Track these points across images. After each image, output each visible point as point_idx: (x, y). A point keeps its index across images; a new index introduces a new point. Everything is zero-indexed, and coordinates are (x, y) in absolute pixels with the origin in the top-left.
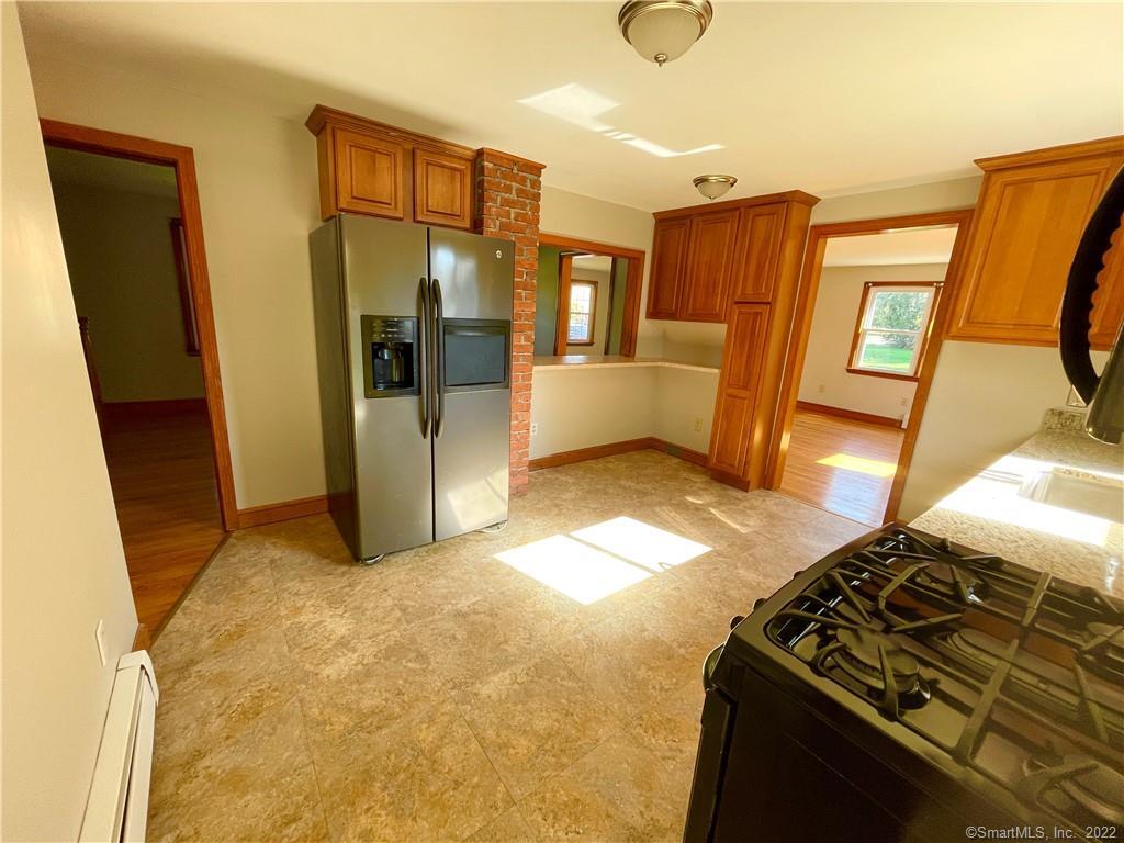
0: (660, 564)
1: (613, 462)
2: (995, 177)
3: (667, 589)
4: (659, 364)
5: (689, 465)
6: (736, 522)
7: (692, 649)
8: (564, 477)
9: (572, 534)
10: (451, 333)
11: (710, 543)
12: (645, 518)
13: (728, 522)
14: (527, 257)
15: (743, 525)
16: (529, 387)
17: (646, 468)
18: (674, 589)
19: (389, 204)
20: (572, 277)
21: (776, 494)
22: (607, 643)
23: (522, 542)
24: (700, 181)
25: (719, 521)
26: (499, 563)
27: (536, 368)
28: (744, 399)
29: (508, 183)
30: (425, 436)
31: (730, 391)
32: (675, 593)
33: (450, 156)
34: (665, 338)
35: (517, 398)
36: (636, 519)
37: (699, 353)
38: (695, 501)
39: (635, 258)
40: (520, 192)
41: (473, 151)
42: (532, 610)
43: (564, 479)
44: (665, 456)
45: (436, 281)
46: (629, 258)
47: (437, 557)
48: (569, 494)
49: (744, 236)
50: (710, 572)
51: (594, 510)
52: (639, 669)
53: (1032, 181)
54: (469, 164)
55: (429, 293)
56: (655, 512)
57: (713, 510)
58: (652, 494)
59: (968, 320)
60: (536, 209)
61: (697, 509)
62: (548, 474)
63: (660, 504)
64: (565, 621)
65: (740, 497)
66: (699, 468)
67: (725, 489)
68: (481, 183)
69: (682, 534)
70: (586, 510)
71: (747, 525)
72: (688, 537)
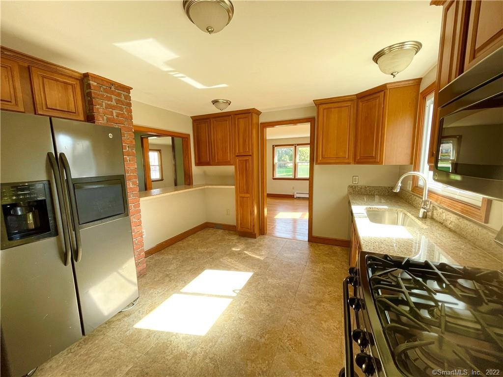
0: (234, 291)
1: (191, 240)
2: (320, 106)
3: (242, 304)
4: (206, 187)
5: (227, 232)
6: (256, 254)
7: (267, 336)
8: (167, 256)
9: (181, 291)
10: (80, 188)
11: (251, 270)
12: (217, 267)
13: (254, 256)
14: (128, 138)
15: (260, 255)
16: (139, 211)
17: (209, 238)
18: (245, 303)
19: (10, 102)
20: (150, 148)
21: (267, 236)
22: (224, 357)
23: (152, 308)
24: (215, 102)
25: (250, 256)
26: (139, 331)
27: (141, 199)
28: (247, 197)
29: (109, 95)
30: (65, 264)
31: (241, 195)
32: (246, 305)
33: (62, 74)
34: (205, 175)
35: (133, 219)
36: (214, 269)
37: (223, 180)
38: (237, 250)
39: (185, 138)
40: (118, 101)
41: (81, 74)
42: (172, 356)
43: (167, 257)
44: (215, 230)
45: (62, 155)
46: (183, 138)
47: (88, 346)
48: (172, 265)
49: (235, 127)
50: (257, 286)
51: (190, 271)
52: (247, 365)
53: (331, 108)
54: (78, 82)
55: (57, 162)
56: (220, 262)
57: (246, 252)
58: (216, 252)
59: (322, 157)
60: (130, 111)
61: (239, 254)
62: (156, 257)
63: (222, 256)
64: (195, 354)
65: (254, 242)
66: (232, 232)
67: (246, 240)
68: (89, 94)
69: (237, 270)
70: (185, 273)
71: (262, 255)
72: (240, 271)
